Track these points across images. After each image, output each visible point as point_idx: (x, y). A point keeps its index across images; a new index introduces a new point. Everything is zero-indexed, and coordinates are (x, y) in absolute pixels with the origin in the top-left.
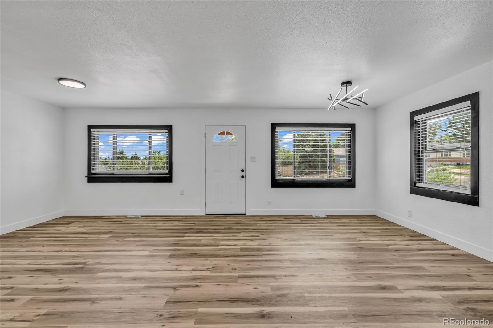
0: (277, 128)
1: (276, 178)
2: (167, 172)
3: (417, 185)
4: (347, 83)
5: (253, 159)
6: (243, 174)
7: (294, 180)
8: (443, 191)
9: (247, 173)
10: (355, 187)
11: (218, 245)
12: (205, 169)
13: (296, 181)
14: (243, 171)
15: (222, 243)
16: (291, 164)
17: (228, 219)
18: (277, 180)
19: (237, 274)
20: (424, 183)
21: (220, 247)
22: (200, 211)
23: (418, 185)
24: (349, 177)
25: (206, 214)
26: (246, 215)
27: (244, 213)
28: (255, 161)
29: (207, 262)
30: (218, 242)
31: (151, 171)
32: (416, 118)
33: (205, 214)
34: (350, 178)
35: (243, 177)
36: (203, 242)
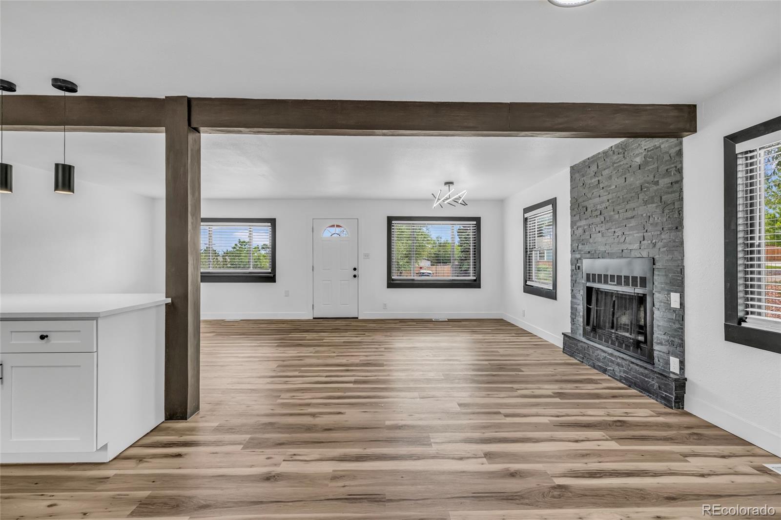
0: (393, 222)
1: (393, 278)
2: (270, 271)
3: (527, 284)
4: (449, 183)
5: (367, 256)
6: (355, 273)
7: (413, 280)
8: (542, 288)
9: (360, 272)
10: (480, 288)
11: (323, 340)
12: (313, 267)
13: (416, 281)
14: (355, 269)
15: (326, 338)
16: (449, 262)
17: (338, 322)
18: (393, 280)
19: (335, 355)
20: (533, 281)
21: (324, 341)
22: (306, 314)
23: (529, 283)
24: (475, 276)
25: (314, 318)
26: (359, 318)
27: (357, 317)
28: (369, 259)
29: (311, 349)
30: (322, 338)
31: (251, 270)
32: (526, 215)
33: (312, 318)
34: (475, 278)
35: (355, 276)
36: (307, 338)
